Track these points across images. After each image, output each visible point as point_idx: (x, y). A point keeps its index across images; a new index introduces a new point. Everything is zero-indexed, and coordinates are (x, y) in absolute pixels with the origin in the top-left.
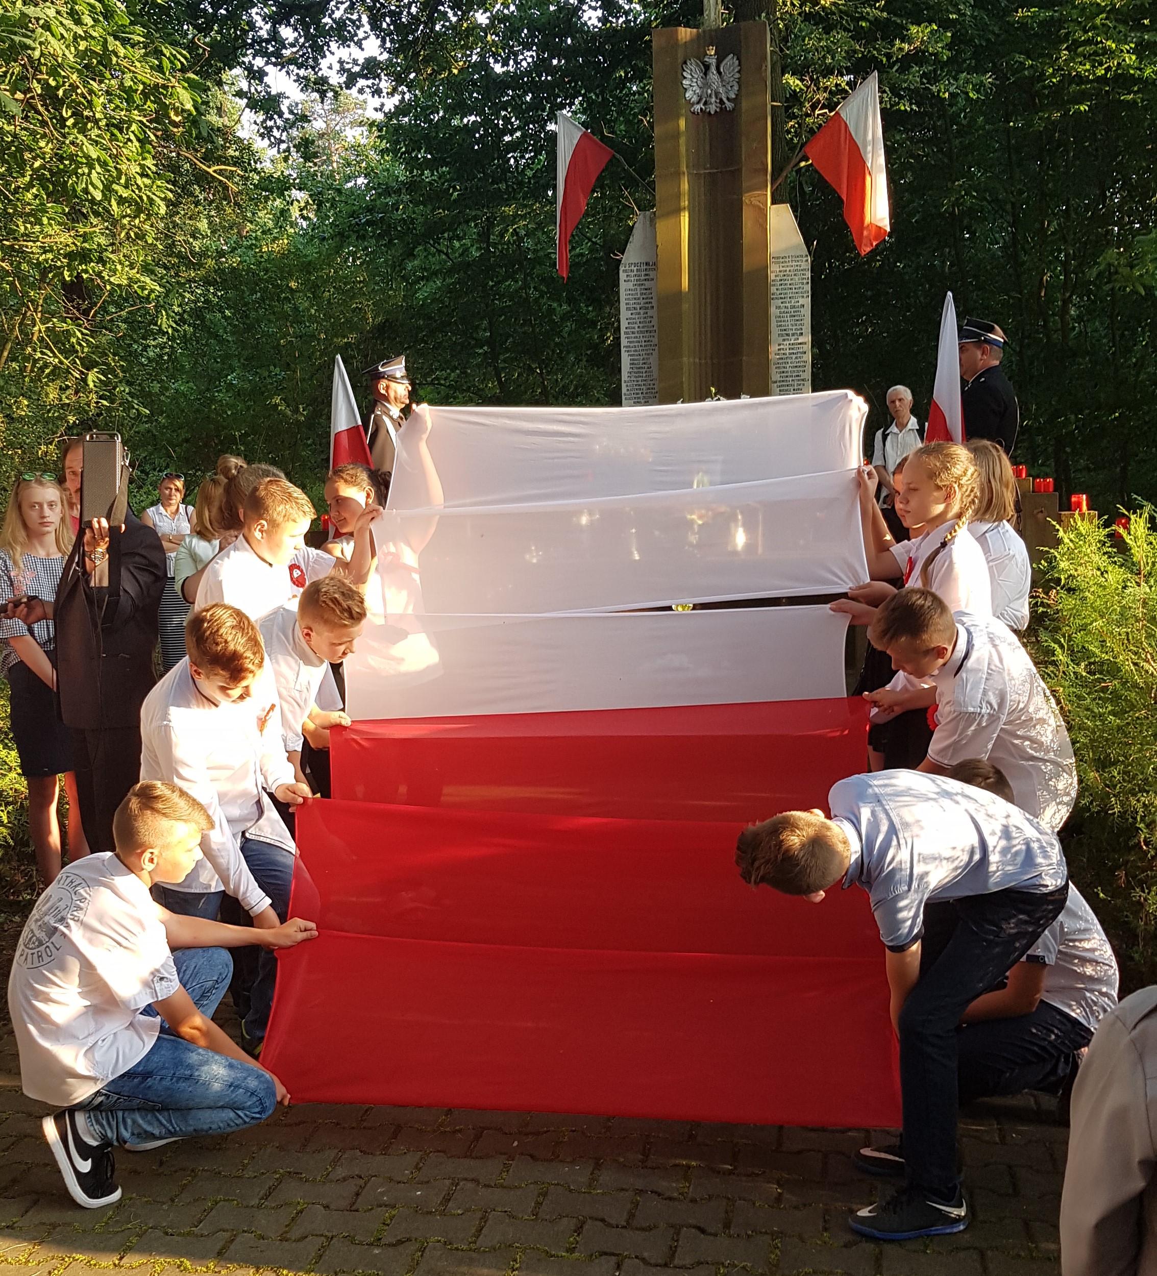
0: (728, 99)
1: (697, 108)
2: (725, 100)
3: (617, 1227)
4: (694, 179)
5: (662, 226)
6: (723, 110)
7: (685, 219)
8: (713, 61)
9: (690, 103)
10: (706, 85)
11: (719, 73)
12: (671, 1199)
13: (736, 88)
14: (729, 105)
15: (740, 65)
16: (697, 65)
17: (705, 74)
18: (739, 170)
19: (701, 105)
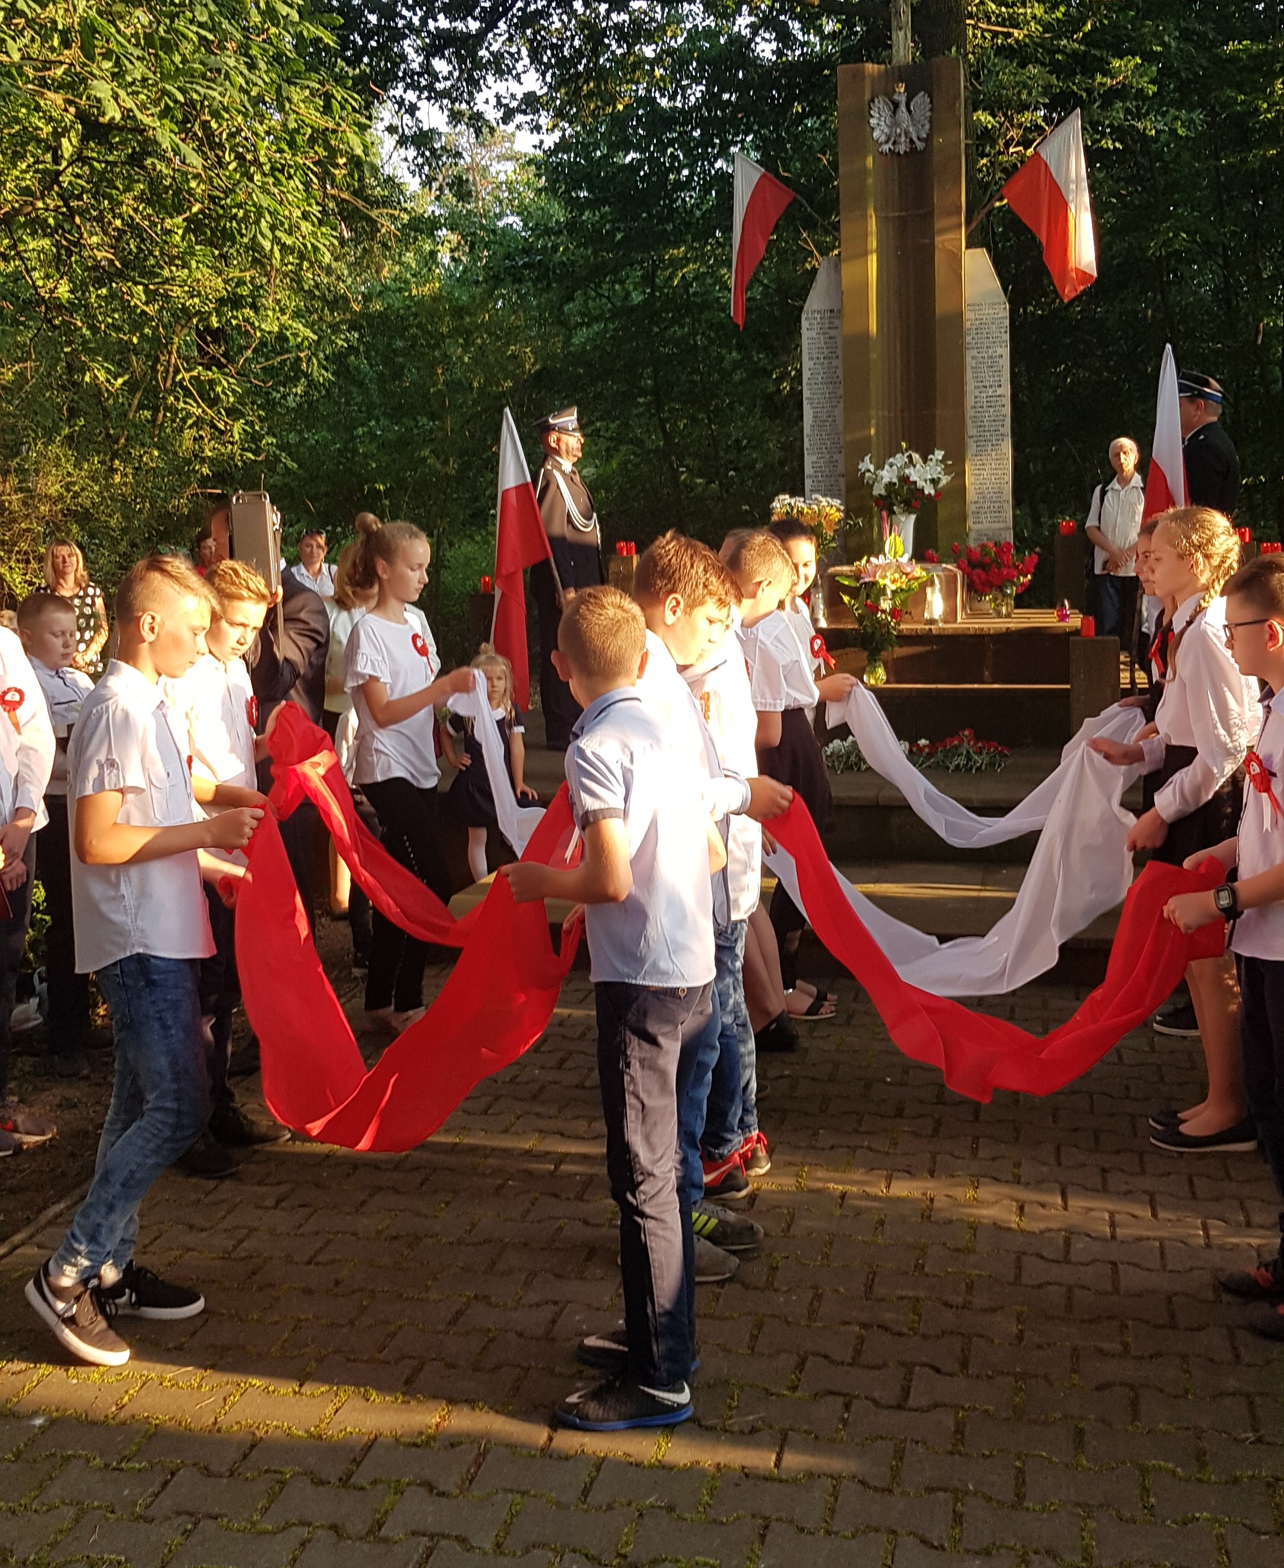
0: (919, 139)
1: (886, 148)
2: (915, 139)
3: (842, 1363)
4: (882, 221)
5: (848, 270)
6: (913, 149)
7: (873, 261)
8: (903, 99)
9: (877, 143)
10: (895, 124)
11: (909, 111)
12: (900, 1334)
13: (927, 126)
14: (920, 145)
15: (931, 102)
16: (885, 103)
17: (894, 112)
18: (931, 213)
19: (890, 145)
